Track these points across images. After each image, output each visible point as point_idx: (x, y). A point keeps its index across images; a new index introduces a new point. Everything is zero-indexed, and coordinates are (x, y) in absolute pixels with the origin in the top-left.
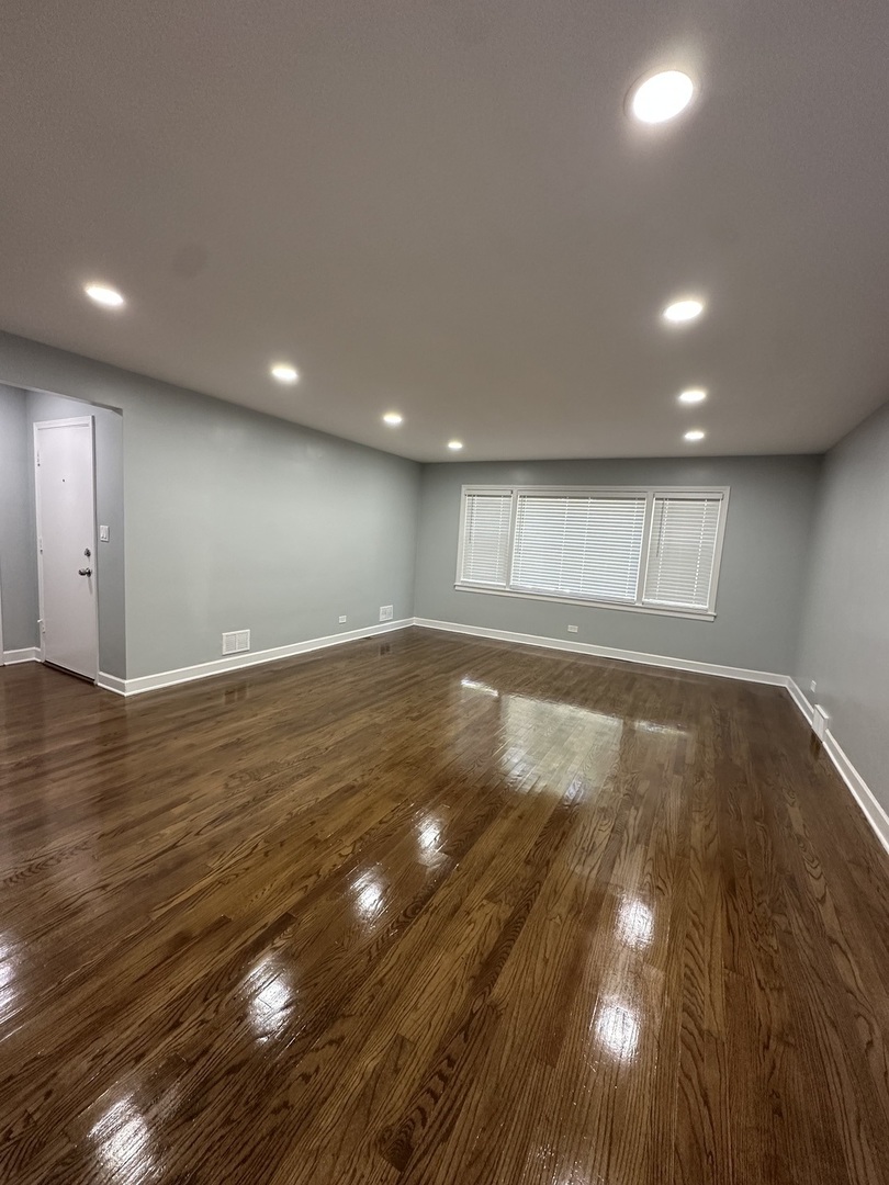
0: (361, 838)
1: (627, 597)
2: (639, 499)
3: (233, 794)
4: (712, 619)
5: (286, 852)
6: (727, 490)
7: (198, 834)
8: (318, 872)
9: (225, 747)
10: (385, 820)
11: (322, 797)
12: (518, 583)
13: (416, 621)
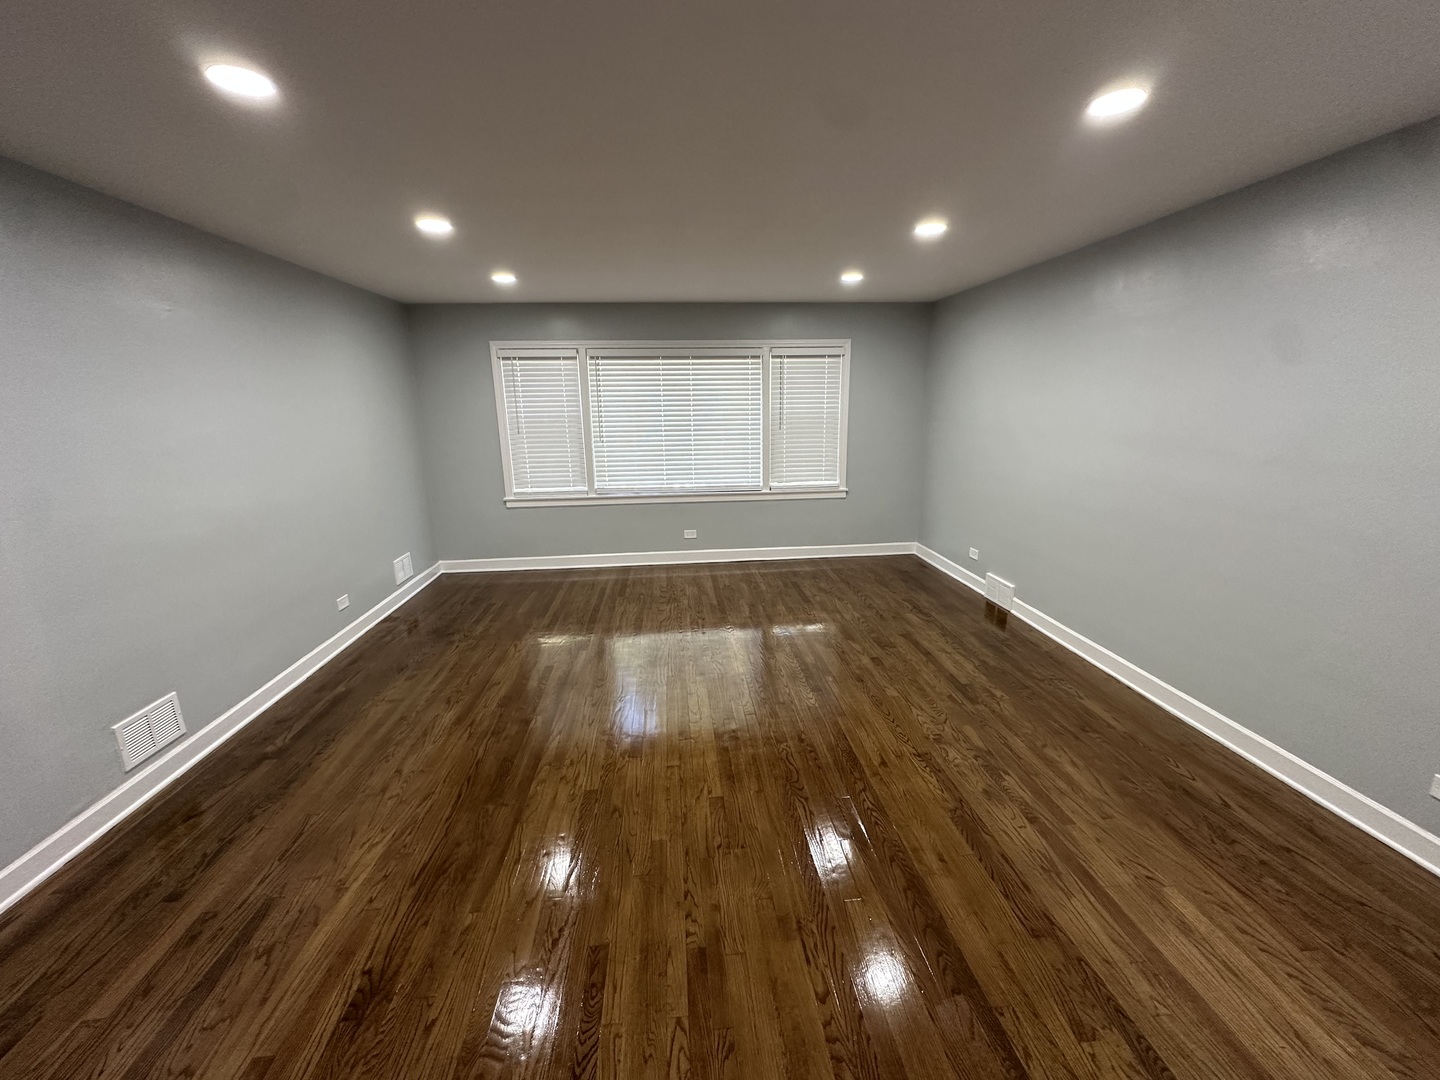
0: (836, 1059)
1: (748, 483)
2: (753, 357)
4: (844, 495)
6: (847, 344)
9: (354, 1014)
10: (821, 988)
11: (682, 1011)
12: (607, 484)
13: (444, 567)
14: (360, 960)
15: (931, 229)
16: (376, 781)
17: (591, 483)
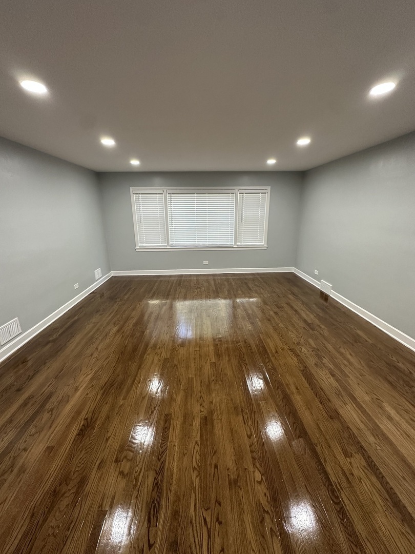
0: (254, 458)
1: (229, 243)
2: (231, 193)
3: (137, 479)
4: (266, 248)
5: (229, 508)
6: (269, 188)
7: (150, 546)
8: (264, 510)
9: (82, 433)
10: (249, 433)
11: (198, 438)
12: (174, 243)
13: (113, 273)
14: (83, 415)
15: (304, 142)
16: (89, 352)
17: (168, 243)
